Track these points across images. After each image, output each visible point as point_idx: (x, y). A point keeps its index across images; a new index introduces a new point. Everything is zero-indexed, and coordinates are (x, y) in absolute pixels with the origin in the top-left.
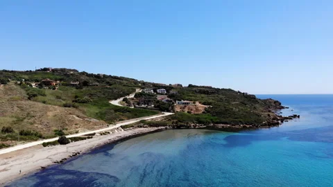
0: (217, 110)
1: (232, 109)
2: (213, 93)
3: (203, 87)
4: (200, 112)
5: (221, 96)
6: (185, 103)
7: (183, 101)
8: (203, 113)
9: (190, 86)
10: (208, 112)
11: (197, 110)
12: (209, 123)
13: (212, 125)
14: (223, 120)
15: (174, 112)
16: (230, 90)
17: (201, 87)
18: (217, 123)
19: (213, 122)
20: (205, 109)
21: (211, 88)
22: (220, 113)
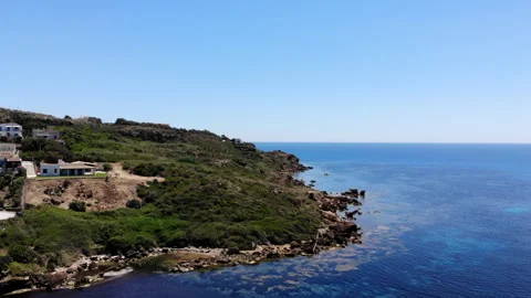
0: (179, 192)
1: (224, 186)
2: (170, 138)
3: (150, 125)
4: (121, 205)
5: (189, 146)
6: (72, 172)
7: (62, 165)
8: (132, 204)
9: (120, 122)
10: (149, 200)
11: (110, 194)
12: (148, 246)
13: (157, 252)
14: (199, 231)
15: (15, 207)
16: (206, 133)
17: (144, 125)
18: (178, 243)
19: (163, 241)
20: (140, 190)
21: (166, 127)
22: (187, 202)
